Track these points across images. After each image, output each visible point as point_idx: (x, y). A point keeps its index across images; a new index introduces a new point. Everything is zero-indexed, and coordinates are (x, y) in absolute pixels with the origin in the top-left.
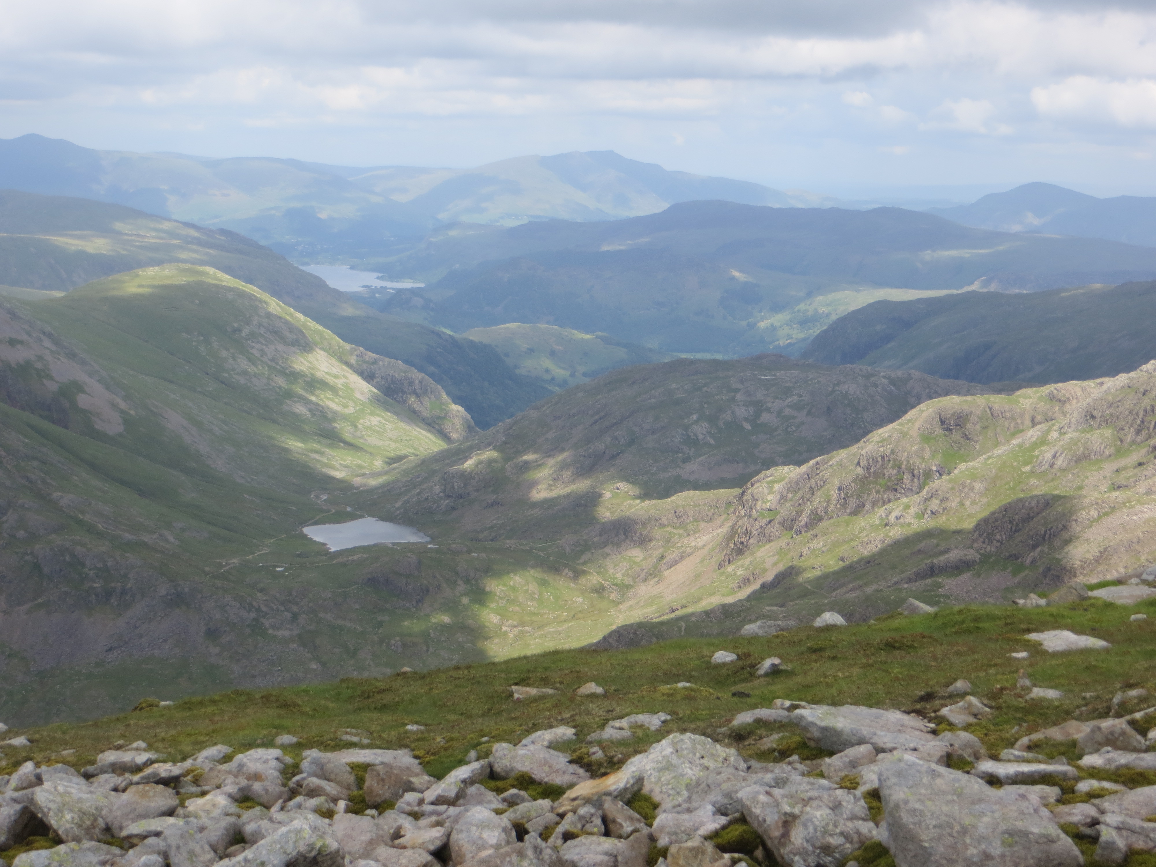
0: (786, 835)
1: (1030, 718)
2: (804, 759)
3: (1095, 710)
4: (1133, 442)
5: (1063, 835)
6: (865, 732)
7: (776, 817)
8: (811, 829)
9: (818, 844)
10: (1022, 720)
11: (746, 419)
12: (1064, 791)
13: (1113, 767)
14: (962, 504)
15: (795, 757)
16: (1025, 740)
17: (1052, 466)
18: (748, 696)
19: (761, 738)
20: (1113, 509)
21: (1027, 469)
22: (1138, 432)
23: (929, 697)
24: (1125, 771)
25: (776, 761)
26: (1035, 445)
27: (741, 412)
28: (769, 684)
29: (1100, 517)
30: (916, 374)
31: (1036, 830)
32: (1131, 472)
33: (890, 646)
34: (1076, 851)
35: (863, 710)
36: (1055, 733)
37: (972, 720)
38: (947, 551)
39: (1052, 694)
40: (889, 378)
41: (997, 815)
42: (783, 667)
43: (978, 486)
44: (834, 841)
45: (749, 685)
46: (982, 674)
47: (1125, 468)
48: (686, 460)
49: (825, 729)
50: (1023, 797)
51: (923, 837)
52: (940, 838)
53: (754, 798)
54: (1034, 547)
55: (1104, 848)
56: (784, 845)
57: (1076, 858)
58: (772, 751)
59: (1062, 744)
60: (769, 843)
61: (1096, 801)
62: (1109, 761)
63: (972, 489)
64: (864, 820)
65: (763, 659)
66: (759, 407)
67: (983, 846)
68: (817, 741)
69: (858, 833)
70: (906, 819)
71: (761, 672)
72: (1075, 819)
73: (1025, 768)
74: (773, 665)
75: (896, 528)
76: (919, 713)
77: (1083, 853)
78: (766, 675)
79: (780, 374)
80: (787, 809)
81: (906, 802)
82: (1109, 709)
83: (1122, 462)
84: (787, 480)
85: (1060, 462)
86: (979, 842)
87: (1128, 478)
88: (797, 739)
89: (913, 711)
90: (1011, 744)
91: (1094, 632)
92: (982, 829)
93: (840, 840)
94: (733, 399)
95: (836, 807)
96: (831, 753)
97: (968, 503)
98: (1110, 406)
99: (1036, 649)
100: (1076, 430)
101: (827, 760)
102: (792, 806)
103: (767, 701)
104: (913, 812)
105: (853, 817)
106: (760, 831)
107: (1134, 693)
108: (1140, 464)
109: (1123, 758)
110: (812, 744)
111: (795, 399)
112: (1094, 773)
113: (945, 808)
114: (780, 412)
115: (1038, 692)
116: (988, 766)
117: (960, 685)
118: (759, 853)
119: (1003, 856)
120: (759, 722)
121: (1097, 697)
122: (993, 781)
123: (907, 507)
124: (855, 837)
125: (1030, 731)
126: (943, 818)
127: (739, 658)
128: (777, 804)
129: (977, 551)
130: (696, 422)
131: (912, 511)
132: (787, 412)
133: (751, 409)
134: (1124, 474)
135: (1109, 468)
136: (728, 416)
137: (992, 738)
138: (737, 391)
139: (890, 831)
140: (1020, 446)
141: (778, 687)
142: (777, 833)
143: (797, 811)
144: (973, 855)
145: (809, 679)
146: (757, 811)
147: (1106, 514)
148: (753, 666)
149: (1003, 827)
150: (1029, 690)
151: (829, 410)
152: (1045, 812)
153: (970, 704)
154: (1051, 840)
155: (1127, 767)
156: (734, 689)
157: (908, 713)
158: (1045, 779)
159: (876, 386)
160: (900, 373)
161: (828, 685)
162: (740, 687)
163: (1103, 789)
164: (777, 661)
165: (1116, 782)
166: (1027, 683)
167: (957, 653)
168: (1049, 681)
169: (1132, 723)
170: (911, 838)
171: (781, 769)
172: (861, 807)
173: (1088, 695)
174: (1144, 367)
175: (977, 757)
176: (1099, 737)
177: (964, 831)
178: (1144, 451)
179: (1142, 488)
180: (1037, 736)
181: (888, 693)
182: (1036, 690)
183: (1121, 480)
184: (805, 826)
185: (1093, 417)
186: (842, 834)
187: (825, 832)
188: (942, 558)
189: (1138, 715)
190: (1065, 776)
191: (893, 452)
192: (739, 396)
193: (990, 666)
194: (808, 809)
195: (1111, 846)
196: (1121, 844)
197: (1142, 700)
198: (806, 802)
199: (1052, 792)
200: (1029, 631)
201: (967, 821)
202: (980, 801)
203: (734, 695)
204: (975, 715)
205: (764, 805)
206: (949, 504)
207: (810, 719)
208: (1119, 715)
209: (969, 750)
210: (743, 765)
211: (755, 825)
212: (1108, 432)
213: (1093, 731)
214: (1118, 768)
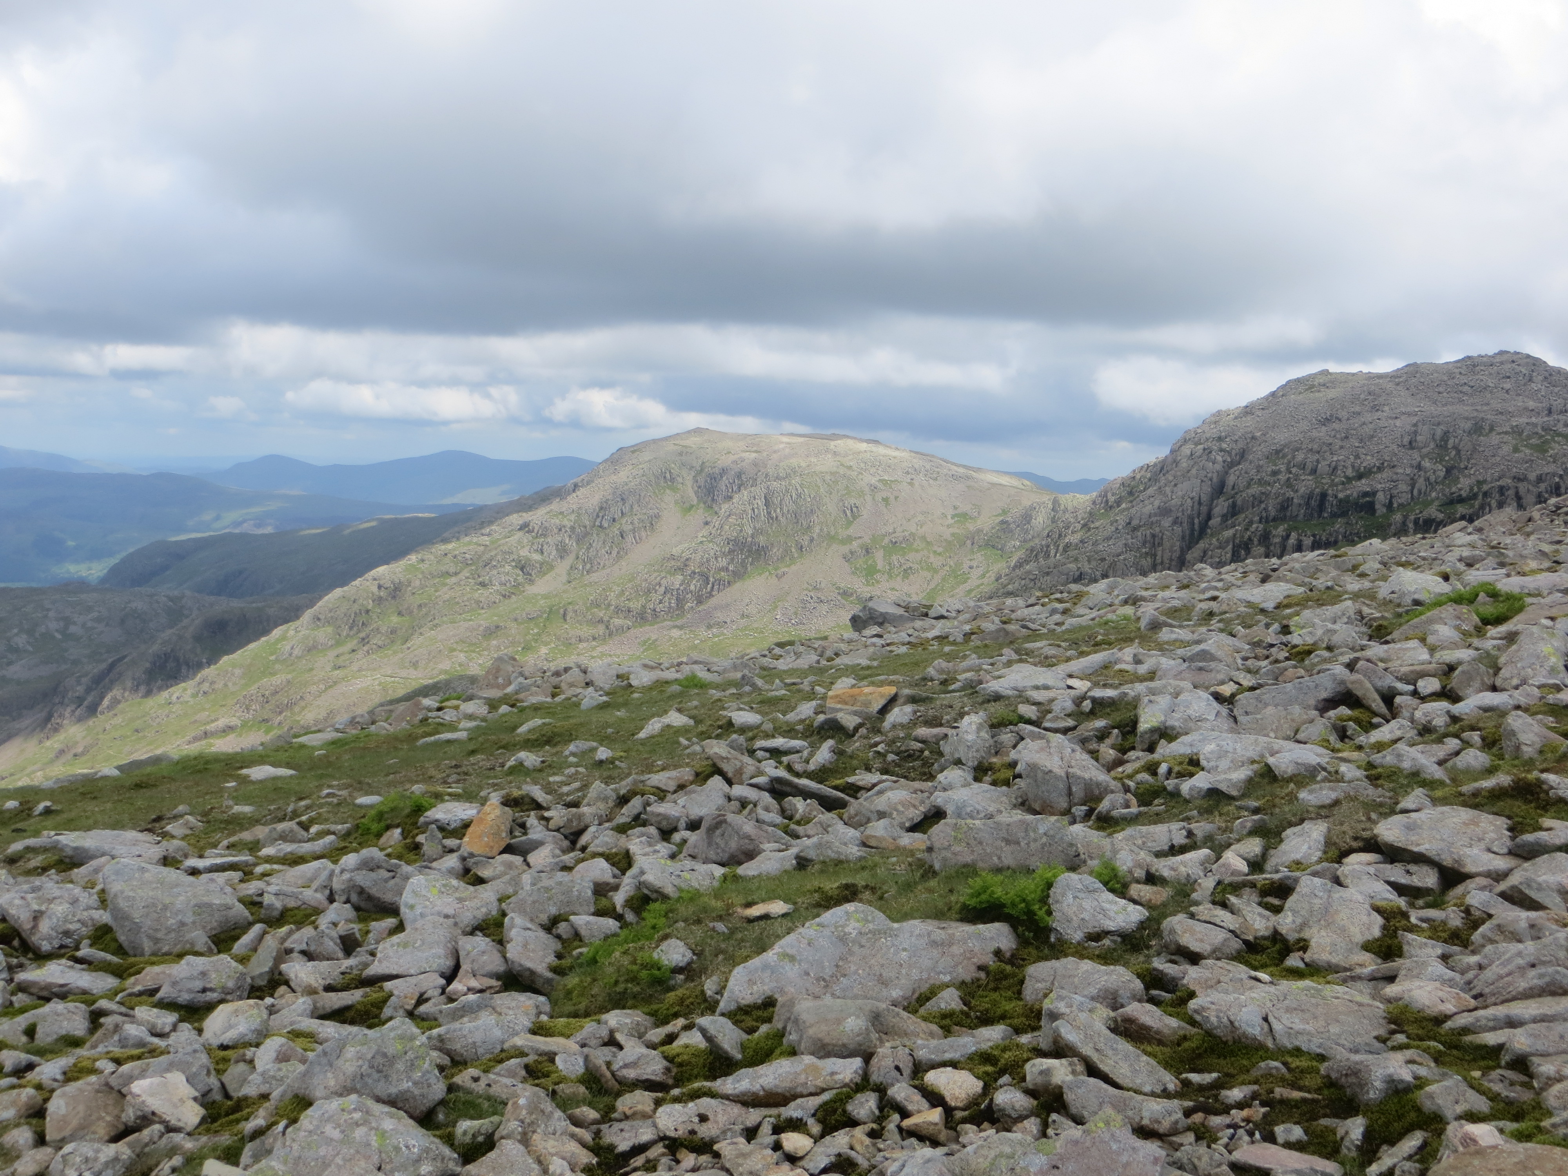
0: (35, 927)
1: (231, 827)
2: (59, 871)
3: (276, 817)
4: (348, 635)
5: (237, 904)
6: (107, 848)
7: (28, 914)
8: (55, 920)
9: (60, 930)
10: (225, 828)
11: (57, 631)
12: (245, 874)
13: (282, 854)
14: (226, 685)
15: (53, 871)
16: (225, 843)
17: (290, 655)
18: (25, 831)
19: (29, 860)
20: (335, 683)
21: (273, 658)
22: (351, 628)
23: (159, 819)
24: (289, 856)
25: (39, 875)
26: (278, 641)
27: (53, 625)
28: (43, 821)
29: (326, 689)
30: (188, 593)
31: (217, 902)
32: (347, 656)
33: (138, 786)
34: (246, 913)
35: (108, 832)
36: (246, 836)
37: (189, 832)
38: (217, 720)
39: (247, 809)
40: (168, 597)
41: (189, 894)
42: (53, 808)
43: (238, 672)
44: (72, 927)
45: (27, 823)
46: (200, 800)
47: (342, 654)
48: (10, 663)
49: (76, 849)
50: (212, 880)
51: (136, 915)
52: (147, 915)
53: (11, 903)
54: (281, 713)
55: (266, 909)
56: (34, 934)
57: (246, 918)
58: (36, 868)
59: (251, 843)
60: (24, 935)
61: (267, 878)
62: (279, 851)
63: (233, 674)
64: (96, 909)
65: (38, 803)
66: (68, 621)
67: (180, 917)
68: (71, 857)
69: (92, 919)
70: (122, 904)
71: (37, 813)
72: (250, 892)
73: (219, 861)
74: (46, 807)
75: (177, 706)
76: (149, 830)
77: (252, 914)
78: (41, 814)
79: (84, 596)
80: (36, 907)
81: (122, 892)
82: (285, 815)
83: (341, 650)
84: (91, 675)
85: (296, 652)
86: (176, 914)
87: (345, 661)
88: (56, 857)
89: (146, 830)
90: (215, 846)
91: (288, 766)
92: (178, 906)
93: (78, 926)
94: (46, 616)
95: (74, 902)
96: (79, 865)
97: (230, 684)
98: (330, 611)
99: (245, 780)
100: (307, 629)
101: (76, 870)
102: (40, 904)
103: (37, 833)
104: (128, 898)
105: (88, 908)
106: (16, 926)
107: (303, 803)
108: (353, 651)
109: (288, 848)
110: (67, 860)
111: (95, 614)
112: (269, 860)
113: (151, 893)
114: (84, 625)
115: (237, 809)
116: (193, 862)
117: (181, 808)
118: (16, 943)
119: (194, 923)
120: (28, 849)
121: (279, 808)
122: (194, 872)
123: (185, 689)
124: (90, 923)
125: (230, 835)
126: (150, 900)
127: (21, 804)
128: (28, 905)
129: (239, 718)
130: (16, 635)
131: (189, 692)
132: (89, 624)
133: (62, 624)
134: (342, 658)
135: (332, 654)
136: (42, 629)
137: (202, 843)
138: (48, 610)
139: (112, 914)
140: (267, 642)
141: (49, 822)
142: (27, 926)
143: (43, 908)
144: (172, 924)
145: (73, 815)
146: (13, 911)
147: (330, 687)
148: (30, 809)
149: (192, 903)
150: (231, 807)
151: (123, 621)
152: (228, 889)
153: (188, 822)
154: (229, 908)
155: (291, 853)
156: (13, 827)
157: (142, 831)
158: (232, 867)
159: (158, 602)
160: (176, 593)
161: (87, 818)
162: (19, 826)
163: (272, 870)
164: (48, 804)
165: (284, 864)
166: (231, 803)
167: (186, 788)
168: (246, 800)
169: (300, 824)
170: (126, 917)
171: (37, 881)
172: (94, 900)
173: (272, 808)
174: (354, 583)
175: (186, 856)
176: (275, 835)
177: (165, 908)
178: (355, 642)
179: (355, 667)
180: (233, 839)
181: (131, 819)
182: (236, 807)
183: (340, 661)
184: (50, 918)
185: (319, 619)
186: (79, 921)
187: (66, 921)
188: (213, 725)
189: (304, 818)
190: (246, 864)
191: (172, 650)
192: (51, 614)
193: (207, 794)
194: (52, 906)
195: (271, 907)
196: (278, 905)
197: (308, 808)
198: (51, 901)
199: (236, 875)
200: (242, 768)
201: (167, 901)
202: (177, 885)
203: (13, 831)
204: (191, 829)
205: (19, 907)
206: (216, 686)
207: (65, 842)
208: (291, 819)
209: (181, 853)
210: (11, 881)
211: (12, 922)
212: (330, 629)
213: (270, 832)
214: (285, 855)
